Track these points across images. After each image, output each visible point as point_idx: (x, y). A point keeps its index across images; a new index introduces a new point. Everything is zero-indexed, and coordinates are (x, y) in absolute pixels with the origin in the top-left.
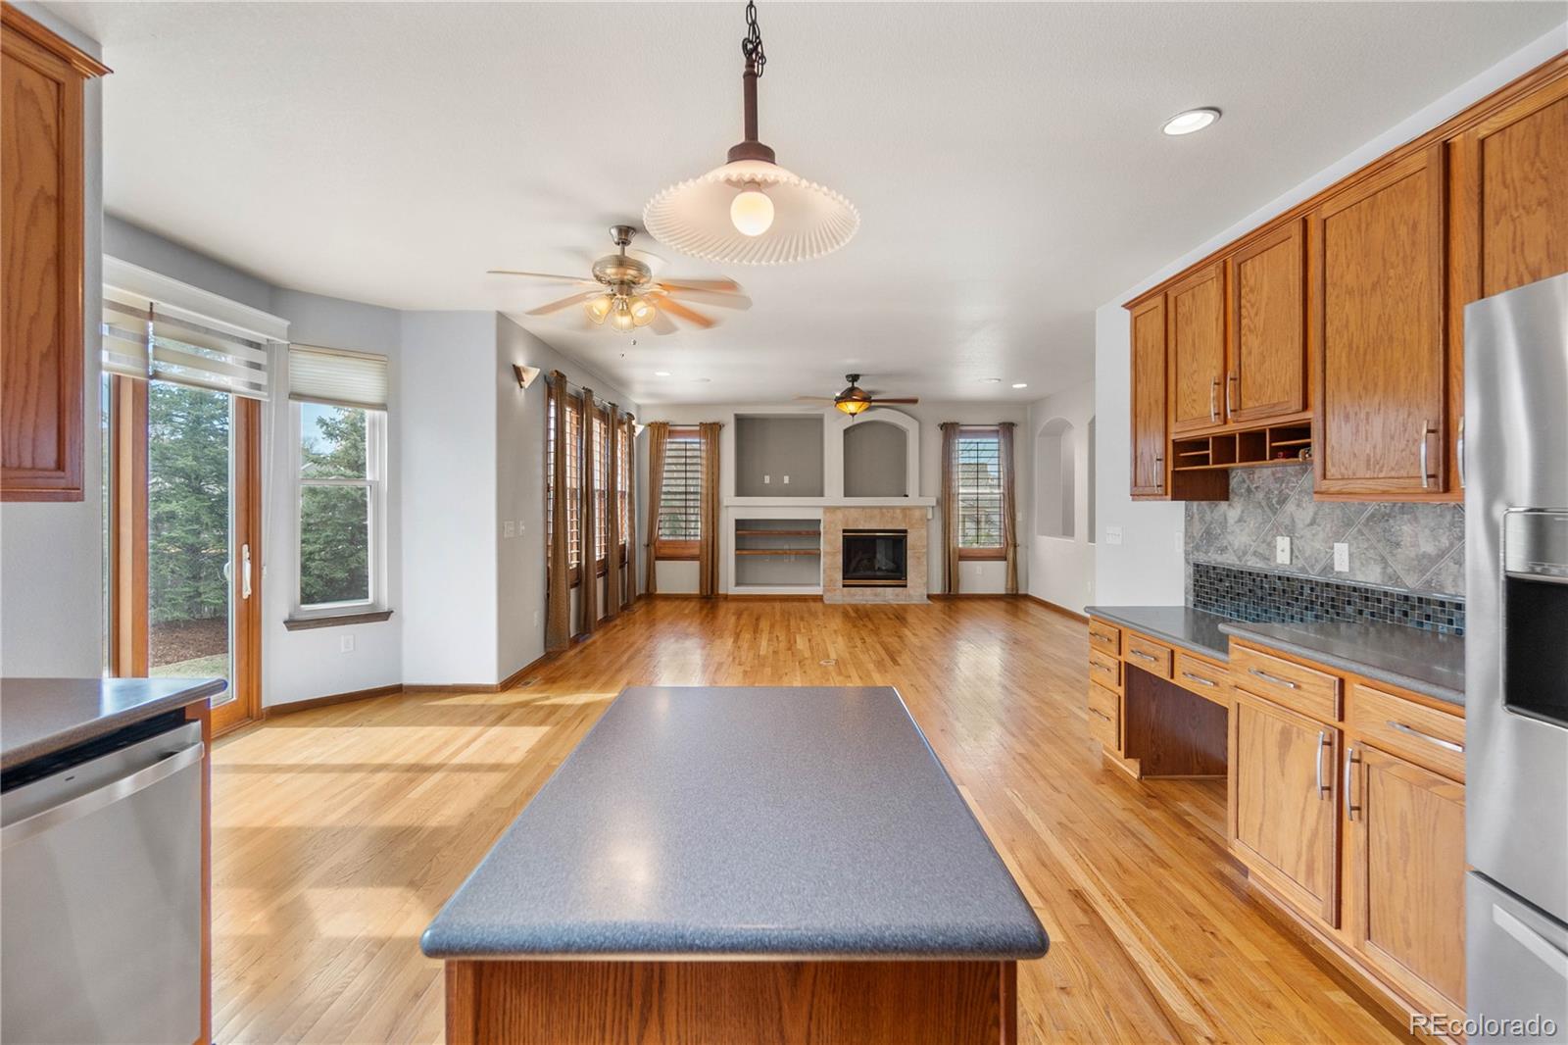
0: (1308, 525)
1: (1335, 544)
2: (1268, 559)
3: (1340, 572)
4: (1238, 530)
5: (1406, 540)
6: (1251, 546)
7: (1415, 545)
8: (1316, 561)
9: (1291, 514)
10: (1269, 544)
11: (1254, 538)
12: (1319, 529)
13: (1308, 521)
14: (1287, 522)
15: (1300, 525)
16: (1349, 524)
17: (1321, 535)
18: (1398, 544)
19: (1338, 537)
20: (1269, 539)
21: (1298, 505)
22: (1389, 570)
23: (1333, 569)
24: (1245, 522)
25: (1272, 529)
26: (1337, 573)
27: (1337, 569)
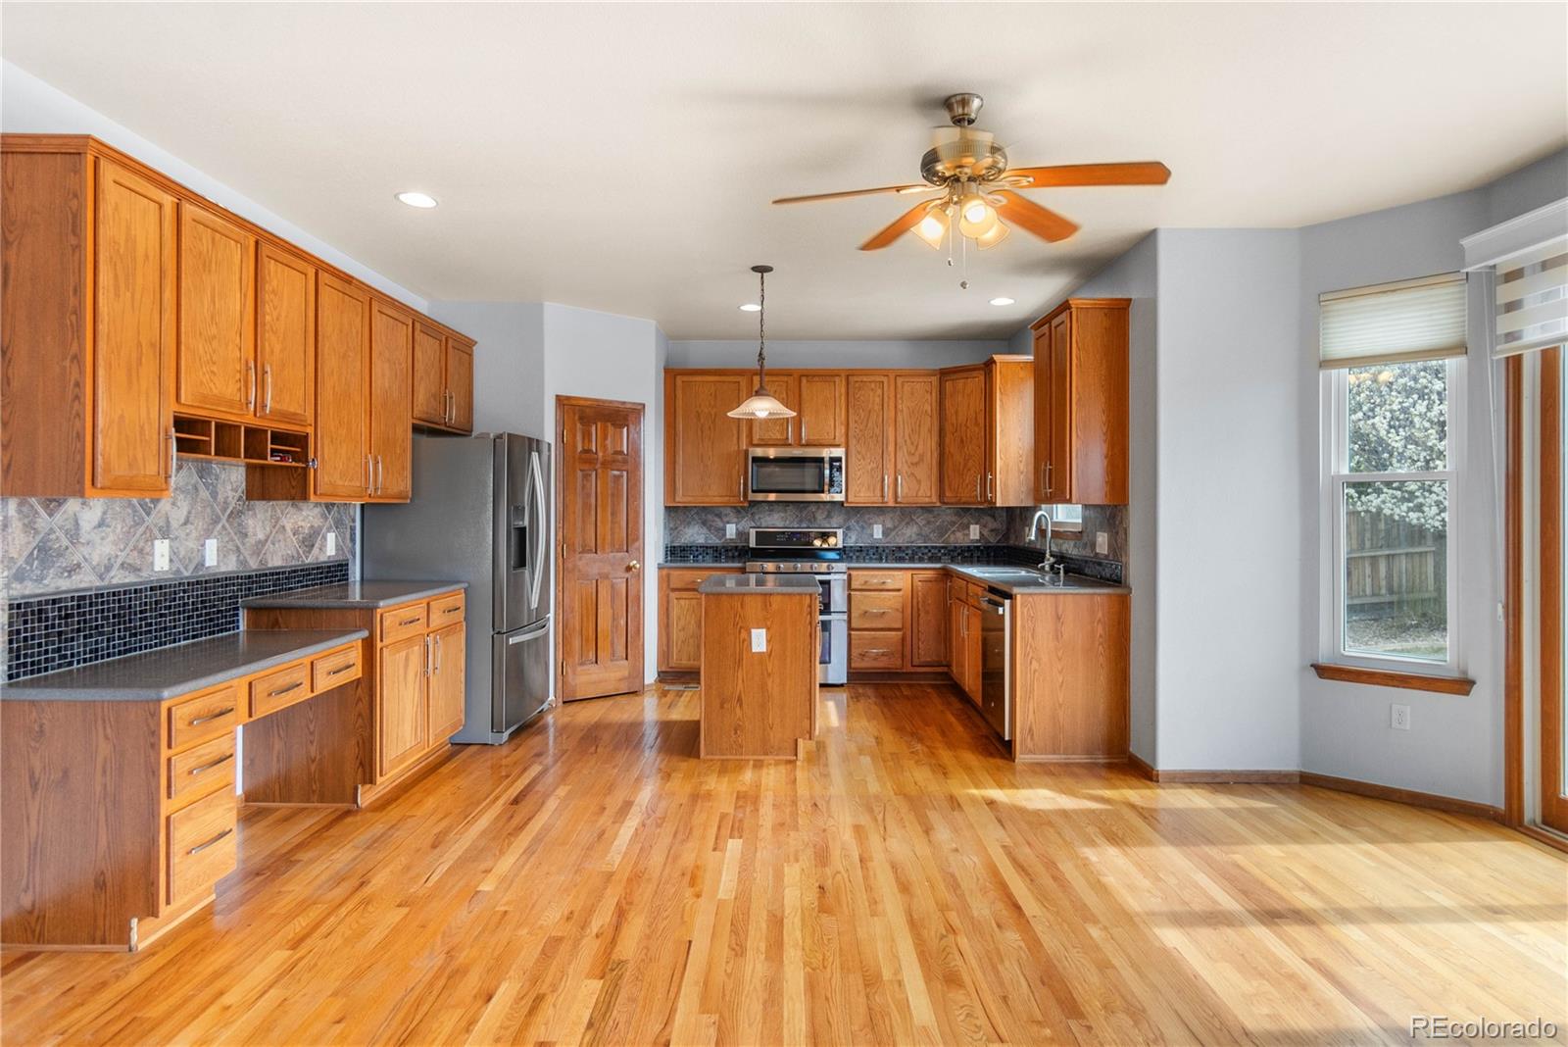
0: (182, 525)
1: (207, 541)
2: (139, 570)
3: (209, 567)
4: (97, 540)
5: (250, 531)
6: (117, 556)
7: (255, 535)
8: (190, 560)
9: (167, 514)
10: (141, 551)
11: (122, 547)
12: (193, 527)
13: (182, 521)
14: (162, 523)
15: (174, 524)
16: (216, 521)
17: (194, 534)
18: (246, 535)
19: (208, 534)
20: (141, 544)
21: (174, 504)
22: (242, 557)
23: (203, 565)
24: (108, 526)
25: (145, 533)
26: (207, 568)
27: (207, 565)
